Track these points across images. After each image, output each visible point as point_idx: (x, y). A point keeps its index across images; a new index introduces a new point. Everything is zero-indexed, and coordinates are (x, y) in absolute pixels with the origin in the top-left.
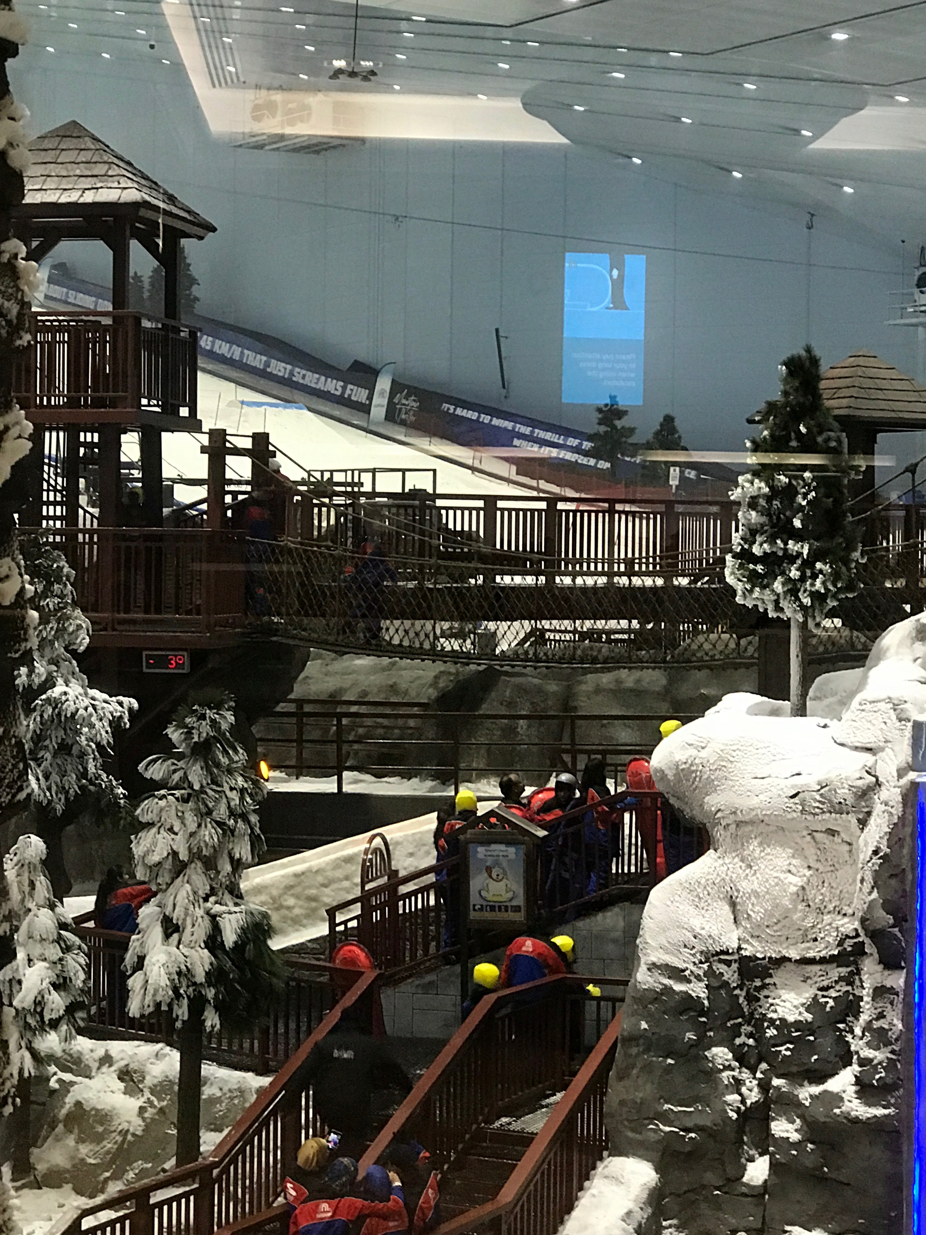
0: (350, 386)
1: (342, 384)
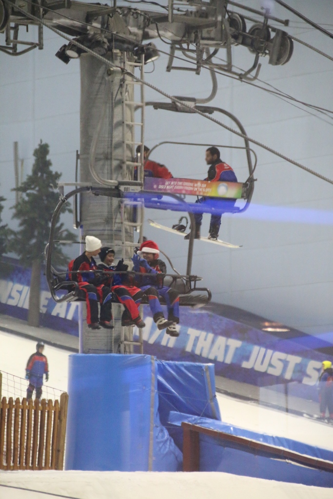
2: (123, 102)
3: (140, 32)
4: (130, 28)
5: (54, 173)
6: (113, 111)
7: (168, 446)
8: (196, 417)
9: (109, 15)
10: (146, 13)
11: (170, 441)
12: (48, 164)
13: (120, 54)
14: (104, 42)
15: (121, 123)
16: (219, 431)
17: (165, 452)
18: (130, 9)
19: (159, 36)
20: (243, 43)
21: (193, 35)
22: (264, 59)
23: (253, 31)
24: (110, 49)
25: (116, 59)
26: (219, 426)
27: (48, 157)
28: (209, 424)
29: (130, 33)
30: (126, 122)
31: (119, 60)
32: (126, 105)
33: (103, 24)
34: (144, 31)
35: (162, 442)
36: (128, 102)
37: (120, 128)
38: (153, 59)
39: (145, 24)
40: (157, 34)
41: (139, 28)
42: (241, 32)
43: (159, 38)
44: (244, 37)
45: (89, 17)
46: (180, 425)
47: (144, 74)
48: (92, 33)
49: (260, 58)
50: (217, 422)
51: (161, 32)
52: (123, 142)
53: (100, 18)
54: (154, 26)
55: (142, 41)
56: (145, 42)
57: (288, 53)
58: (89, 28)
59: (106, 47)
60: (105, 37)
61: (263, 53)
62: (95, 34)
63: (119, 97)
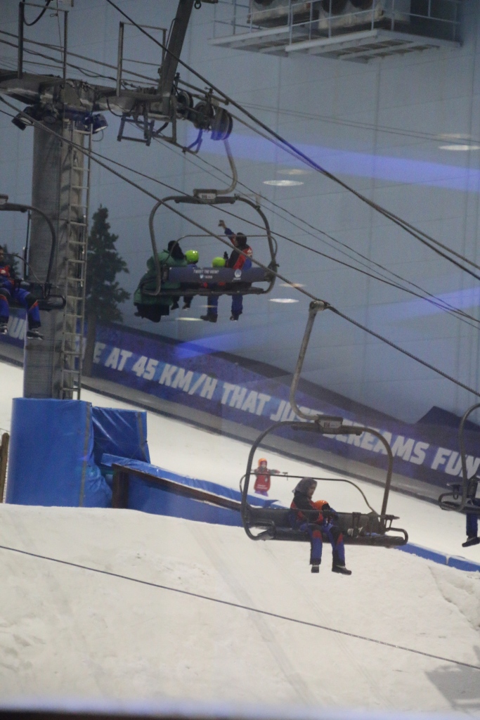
0: (442, 451)
1: (426, 446)
2: (71, 168)
3: (91, 104)
4: (81, 100)
5: (111, 235)
6: (60, 175)
7: (99, 485)
8: (127, 459)
9: (61, 86)
10: (97, 87)
11: (102, 480)
12: (107, 227)
13: (69, 123)
14: (54, 112)
15: (68, 188)
16: (147, 472)
17: (96, 490)
18: (81, 82)
19: (109, 109)
20: (189, 118)
21: (141, 108)
22: (207, 135)
23: (198, 107)
24: (60, 118)
25: (66, 128)
26: (147, 468)
27: (107, 221)
28: (138, 465)
29: (82, 104)
30: (72, 186)
31: (68, 129)
32: (75, 170)
33: (55, 95)
34: (94, 103)
35: (93, 480)
36: (77, 168)
37: (67, 191)
38: (103, 128)
39: (95, 97)
40: (107, 107)
41: (90, 100)
42: (187, 107)
43: (109, 111)
44: (190, 113)
45: (42, 88)
46: (110, 465)
47: (92, 142)
48: (44, 102)
49: (204, 133)
50: (145, 464)
51: (111, 105)
52: (69, 205)
53: (53, 88)
54: (105, 99)
55: (92, 112)
56: (95, 113)
57: (227, 129)
58: (41, 97)
59: (56, 116)
60: (56, 108)
61: (206, 129)
62: (47, 104)
63: (67, 163)
